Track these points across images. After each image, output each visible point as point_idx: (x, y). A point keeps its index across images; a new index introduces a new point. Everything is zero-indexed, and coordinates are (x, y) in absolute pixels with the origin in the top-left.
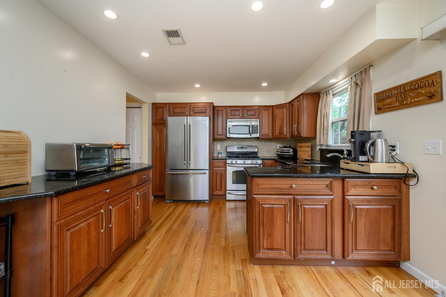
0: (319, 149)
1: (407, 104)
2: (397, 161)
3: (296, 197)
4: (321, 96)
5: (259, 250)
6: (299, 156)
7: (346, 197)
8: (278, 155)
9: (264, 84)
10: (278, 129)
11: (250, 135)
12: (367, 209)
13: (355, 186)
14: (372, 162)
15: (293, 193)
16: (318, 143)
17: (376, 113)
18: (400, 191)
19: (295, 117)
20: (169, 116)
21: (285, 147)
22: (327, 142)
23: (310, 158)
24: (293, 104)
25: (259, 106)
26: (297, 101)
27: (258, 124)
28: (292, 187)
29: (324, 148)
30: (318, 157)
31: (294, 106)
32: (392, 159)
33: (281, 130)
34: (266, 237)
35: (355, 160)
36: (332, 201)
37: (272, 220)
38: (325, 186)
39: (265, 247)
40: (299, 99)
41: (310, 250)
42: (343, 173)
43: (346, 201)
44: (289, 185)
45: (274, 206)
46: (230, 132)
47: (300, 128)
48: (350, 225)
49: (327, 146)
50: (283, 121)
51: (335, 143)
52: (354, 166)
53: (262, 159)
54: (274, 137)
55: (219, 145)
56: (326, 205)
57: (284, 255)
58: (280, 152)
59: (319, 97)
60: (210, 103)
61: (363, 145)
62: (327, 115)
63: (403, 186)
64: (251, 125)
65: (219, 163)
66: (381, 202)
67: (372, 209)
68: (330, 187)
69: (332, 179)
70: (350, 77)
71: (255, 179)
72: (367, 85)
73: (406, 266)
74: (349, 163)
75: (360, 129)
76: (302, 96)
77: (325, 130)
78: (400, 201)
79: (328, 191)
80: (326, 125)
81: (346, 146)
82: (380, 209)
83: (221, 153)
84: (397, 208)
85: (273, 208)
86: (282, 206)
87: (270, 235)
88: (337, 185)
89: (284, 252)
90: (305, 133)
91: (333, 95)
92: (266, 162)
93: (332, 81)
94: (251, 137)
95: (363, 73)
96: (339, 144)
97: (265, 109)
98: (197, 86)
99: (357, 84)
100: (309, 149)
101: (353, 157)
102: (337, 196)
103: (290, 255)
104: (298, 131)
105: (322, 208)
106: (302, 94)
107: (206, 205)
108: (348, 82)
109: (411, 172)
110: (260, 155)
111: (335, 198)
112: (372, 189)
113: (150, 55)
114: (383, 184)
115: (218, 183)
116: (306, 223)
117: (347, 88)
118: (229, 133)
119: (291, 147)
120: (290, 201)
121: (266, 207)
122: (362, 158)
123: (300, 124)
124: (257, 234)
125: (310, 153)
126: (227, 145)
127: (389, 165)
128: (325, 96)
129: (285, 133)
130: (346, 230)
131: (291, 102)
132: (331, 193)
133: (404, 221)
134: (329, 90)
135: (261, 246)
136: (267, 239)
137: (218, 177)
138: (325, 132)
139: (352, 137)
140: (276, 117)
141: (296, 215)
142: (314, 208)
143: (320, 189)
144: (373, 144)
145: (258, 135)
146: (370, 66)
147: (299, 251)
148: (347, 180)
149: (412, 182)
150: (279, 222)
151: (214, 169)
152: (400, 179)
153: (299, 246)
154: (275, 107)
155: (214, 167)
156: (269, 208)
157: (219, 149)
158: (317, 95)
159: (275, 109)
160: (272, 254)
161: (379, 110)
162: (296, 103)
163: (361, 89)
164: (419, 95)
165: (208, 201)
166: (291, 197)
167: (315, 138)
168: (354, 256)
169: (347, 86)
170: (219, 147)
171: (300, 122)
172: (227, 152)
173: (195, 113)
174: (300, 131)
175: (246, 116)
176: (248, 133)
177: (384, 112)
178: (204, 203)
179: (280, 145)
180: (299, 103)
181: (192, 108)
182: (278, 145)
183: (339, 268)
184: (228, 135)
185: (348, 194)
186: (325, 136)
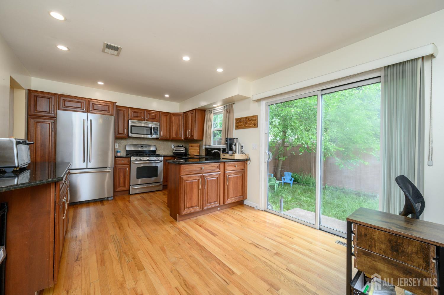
0: (205, 148)
1: (247, 126)
2: (243, 153)
3: (204, 174)
4: (206, 113)
5: (184, 209)
6: (190, 153)
7: (226, 172)
8: (173, 152)
9: (167, 96)
10: (175, 132)
11: (151, 136)
12: (233, 177)
13: (229, 166)
14: (235, 154)
15: (202, 172)
16: (204, 144)
17: (235, 129)
18: (244, 167)
19: (189, 125)
20: (58, 110)
21: (178, 146)
22: (210, 144)
23: (198, 154)
24: (187, 115)
25: (159, 112)
26: (191, 113)
27: (158, 127)
28: (201, 169)
29: (208, 147)
30: (203, 153)
31: (188, 116)
32: (242, 152)
33: (177, 133)
34: (188, 200)
35: (227, 153)
36: (220, 175)
37: (192, 190)
38: (217, 167)
39: (188, 207)
40: (193, 112)
41: (209, 203)
42: (222, 160)
43: (225, 174)
44: (200, 168)
45: (193, 181)
46: (133, 132)
47: (193, 133)
48: (227, 186)
49: (210, 146)
50: (178, 126)
51: (214, 144)
52: (227, 156)
53: (164, 156)
54: (171, 138)
55: (117, 144)
56: (217, 177)
57: (198, 209)
58: (176, 150)
59: (205, 112)
60: (114, 102)
61: (231, 146)
62: (210, 126)
63: (246, 164)
64: (152, 127)
65: (123, 161)
66: (238, 173)
67: (235, 177)
68: (219, 167)
69: (220, 163)
70: (224, 106)
71: (182, 165)
72: (232, 113)
73: (245, 202)
74: (225, 155)
75: (229, 137)
76: (195, 110)
77: (209, 135)
78: (244, 172)
79: (218, 170)
80: (209, 132)
81: (222, 146)
82: (238, 176)
83: (120, 151)
84: (243, 175)
85: (192, 182)
86: (197, 180)
87: (191, 199)
88: (222, 165)
89: (198, 207)
90: (196, 136)
91: (214, 114)
92: (166, 158)
93: (214, 106)
94: (152, 137)
95: (230, 106)
96: (217, 145)
97: (165, 115)
98: (101, 83)
99: (227, 111)
100: (198, 148)
101: (226, 151)
102: (221, 172)
103: (201, 208)
104: (191, 135)
105: (215, 179)
106: (195, 109)
107: (110, 202)
108: (222, 108)
109: (248, 158)
110: (157, 153)
111: (221, 174)
112: (235, 167)
113: (69, 50)
114: (239, 164)
115: (121, 180)
116: (208, 188)
117: (222, 112)
118: (131, 133)
119: (184, 146)
120: (201, 177)
121: (188, 182)
122: (231, 152)
123: (193, 130)
124: (183, 200)
125: (199, 151)
126: (126, 144)
127: (241, 155)
128: (209, 114)
129: (180, 136)
130: (225, 189)
131: (186, 113)
132: (219, 170)
133: (246, 181)
134: (211, 110)
135: (185, 206)
136: (189, 202)
137: (122, 174)
138: (209, 137)
139: (226, 141)
140: (173, 122)
141: (204, 184)
142: (212, 180)
143: (215, 169)
144: (235, 145)
145: (158, 136)
146: (233, 103)
147: (205, 205)
148: (226, 163)
149: (248, 162)
150: (195, 191)
151: (117, 167)
152: (245, 161)
153: (205, 202)
154: (172, 114)
155: (116, 165)
156: (190, 182)
157: (117, 147)
158: (204, 112)
159: (172, 116)
160: (192, 210)
161: (237, 128)
162: (189, 114)
163: (229, 115)
164: (251, 123)
165: (112, 198)
166: (201, 175)
167: (202, 140)
168: (228, 201)
169: (222, 110)
170: (118, 146)
171: (193, 129)
172: (126, 150)
173: (95, 110)
174: (193, 135)
175: (148, 119)
176: (149, 134)
177: (239, 129)
178: (108, 200)
179: (174, 145)
180: (192, 115)
181: (91, 105)
182: (173, 145)
183: (222, 211)
184: (130, 135)
185: (226, 170)
186: (209, 139)
